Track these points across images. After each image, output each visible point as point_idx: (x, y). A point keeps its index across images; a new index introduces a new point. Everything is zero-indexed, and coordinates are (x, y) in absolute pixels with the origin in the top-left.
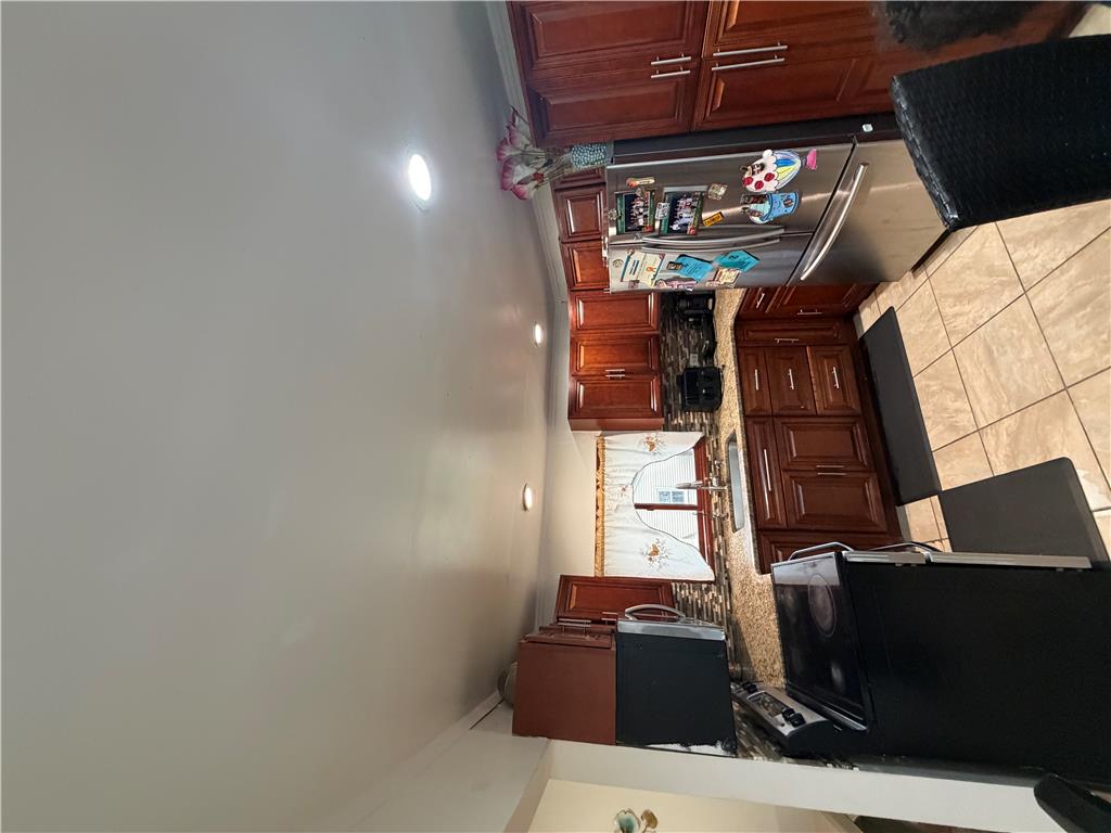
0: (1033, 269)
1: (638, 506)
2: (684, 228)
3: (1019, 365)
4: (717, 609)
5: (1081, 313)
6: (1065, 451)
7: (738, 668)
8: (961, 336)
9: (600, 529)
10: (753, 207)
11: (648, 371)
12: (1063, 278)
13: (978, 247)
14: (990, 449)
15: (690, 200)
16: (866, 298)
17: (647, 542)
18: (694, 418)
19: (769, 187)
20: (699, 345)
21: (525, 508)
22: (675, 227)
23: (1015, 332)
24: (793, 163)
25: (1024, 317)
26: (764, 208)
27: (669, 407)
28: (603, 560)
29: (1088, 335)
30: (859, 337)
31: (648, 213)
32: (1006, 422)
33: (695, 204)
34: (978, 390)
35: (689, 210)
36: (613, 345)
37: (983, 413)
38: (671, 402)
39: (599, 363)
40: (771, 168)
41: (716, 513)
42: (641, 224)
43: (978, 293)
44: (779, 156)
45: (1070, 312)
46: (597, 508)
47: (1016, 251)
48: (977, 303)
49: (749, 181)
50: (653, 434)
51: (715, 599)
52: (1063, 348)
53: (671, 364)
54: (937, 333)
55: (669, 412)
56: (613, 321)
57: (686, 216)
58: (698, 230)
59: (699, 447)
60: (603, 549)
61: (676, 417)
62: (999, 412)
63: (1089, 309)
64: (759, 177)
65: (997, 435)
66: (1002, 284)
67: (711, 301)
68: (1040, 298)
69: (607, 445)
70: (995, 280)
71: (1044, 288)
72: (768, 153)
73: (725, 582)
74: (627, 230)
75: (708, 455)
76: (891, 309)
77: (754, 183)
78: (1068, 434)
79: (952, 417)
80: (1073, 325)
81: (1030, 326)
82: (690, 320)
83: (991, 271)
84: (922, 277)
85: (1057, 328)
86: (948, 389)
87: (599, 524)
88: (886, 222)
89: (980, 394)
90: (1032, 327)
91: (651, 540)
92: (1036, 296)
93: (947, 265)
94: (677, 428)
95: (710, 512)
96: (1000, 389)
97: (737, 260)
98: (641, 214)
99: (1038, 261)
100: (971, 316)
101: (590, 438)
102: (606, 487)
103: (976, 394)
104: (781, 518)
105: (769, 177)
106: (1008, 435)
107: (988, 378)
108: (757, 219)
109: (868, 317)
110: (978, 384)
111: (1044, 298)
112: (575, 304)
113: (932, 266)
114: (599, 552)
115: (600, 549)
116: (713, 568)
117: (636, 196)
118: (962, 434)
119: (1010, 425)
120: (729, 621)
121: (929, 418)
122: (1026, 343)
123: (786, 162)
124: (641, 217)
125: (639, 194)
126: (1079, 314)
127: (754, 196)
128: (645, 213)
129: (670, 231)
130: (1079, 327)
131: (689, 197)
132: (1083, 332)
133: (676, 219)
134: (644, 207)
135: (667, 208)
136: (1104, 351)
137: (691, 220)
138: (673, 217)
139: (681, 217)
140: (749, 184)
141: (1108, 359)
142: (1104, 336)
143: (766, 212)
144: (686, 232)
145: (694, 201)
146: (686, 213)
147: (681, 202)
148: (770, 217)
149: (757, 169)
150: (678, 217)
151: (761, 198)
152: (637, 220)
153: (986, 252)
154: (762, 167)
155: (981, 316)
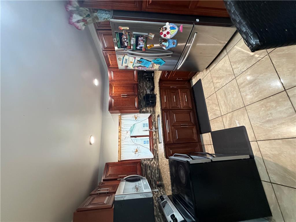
0: (238, 71)
1: (131, 137)
2: (141, 48)
3: (233, 98)
4: (155, 166)
5: (251, 85)
6: (244, 124)
7: (160, 183)
8: (218, 89)
9: (120, 145)
10: (163, 43)
11: (134, 95)
12: (246, 74)
13: (223, 63)
14: (225, 122)
15: (142, 38)
16: (194, 76)
17: (134, 148)
18: (148, 109)
19: (168, 37)
20: (150, 87)
21: (91, 144)
22: (138, 48)
23: (232, 89)
24: (175, 29)
25: (235, 85)
26: (166, 44)
27: (141, 105)
28: (121, 155)
29: (252, 91)
30: (192, 86)
31: (128, 41)
32: (229, 114)
33: (144, 40)
34: (222, 104)
35: (142, 42)
36: (124, 86)
37: (223, 111)
38: (142, 104)
39: (119, 92)
40: (168, 30)
41: (154, 137)
42: (126, 45)
43: (223, 77)
44: (171, 26)
45: (247, 84)
46: (119, 138)
47: (233, 65)
48: (223, 79)
49: (162, 33)
50: (136, 114)
51: (154, 163)
52: (245, 95)
53: (142, 92)
54: (212, 87)
55: (141, 107)
56: (123, 79)
57: (142, 44)
58: (145, 49)
59: (150, 118)
60: (121, 152)
61: (143, 109)
62: (227, 112)
63: (252, 84)
64: (165, 32)
65: (226, 117)
66: (229, 74)
67: (153, 74)
68: (239, 80)
69: (122, 118)
71: (240, 77)
72: (167, 23)
73: (157, 157)
74: (121, 47)
75: (152, 120)
76: (200, 79)
78: (245, 119)
79: (215, 111)
80: (248, 88)
82: (147, 79)
83: (227, 71)
84: (208, 71)
85: (244, 89)
86: (214, 103)
87: (120, 144)
88: (201, 53)
89: (222, 106)
90: (237, 88)
91: (135, 147)
92: (238, 79)
93: (215, 68)
94: (144, 112)
95: (153, 137)
96: (228, 105)
97: (159, 61)
98: (125, 41)
99: (239, 69)
100: (221, 83)
101: (117, 116)
102: (121, 132)
103: (221, 106)
104: (171, 140)
105: (168, 33)
106: (229, 118)
107: (224, 102)
108: (164, 48)
109: (194, 81)
110: (222, 103)
111: (240, 80)
112: (110, 72)
113: (211, 68)
114: (120, 153)
115: (120, 152)
116: (153, 154)
118: (217, 116)
119: (230, 115)
120: (158, 168)
121: (209, 111)
122: (235, 92)
123: (173, 28)
124: (126, 42)
125: (124, 33)
126: (249, 85)
127: (163, 39)
128: (127, 41)
129: (137, 49)
130: (249, 89)
131: (142, 37)
132: (250, 91)
133: (138, 45)
134: (126, 39)
135: (135, 40)
136: (256, 97)
137: (143, 46)
138: (137, 44)
139: (140, 44)
140: (162, 34)
141: (257, 99)
142: (256, 93)
143: (167, 46)
144: (142, 50)
145: (144, 38)
146: (142, 43)
147: (139, 38)
148: (169, 48)
149: (164, 29)
150: (139, 44)
151: (165, 41)
152: (124, 43)
153: (226, 65)
154: (166, 29)
155: (223, 84)
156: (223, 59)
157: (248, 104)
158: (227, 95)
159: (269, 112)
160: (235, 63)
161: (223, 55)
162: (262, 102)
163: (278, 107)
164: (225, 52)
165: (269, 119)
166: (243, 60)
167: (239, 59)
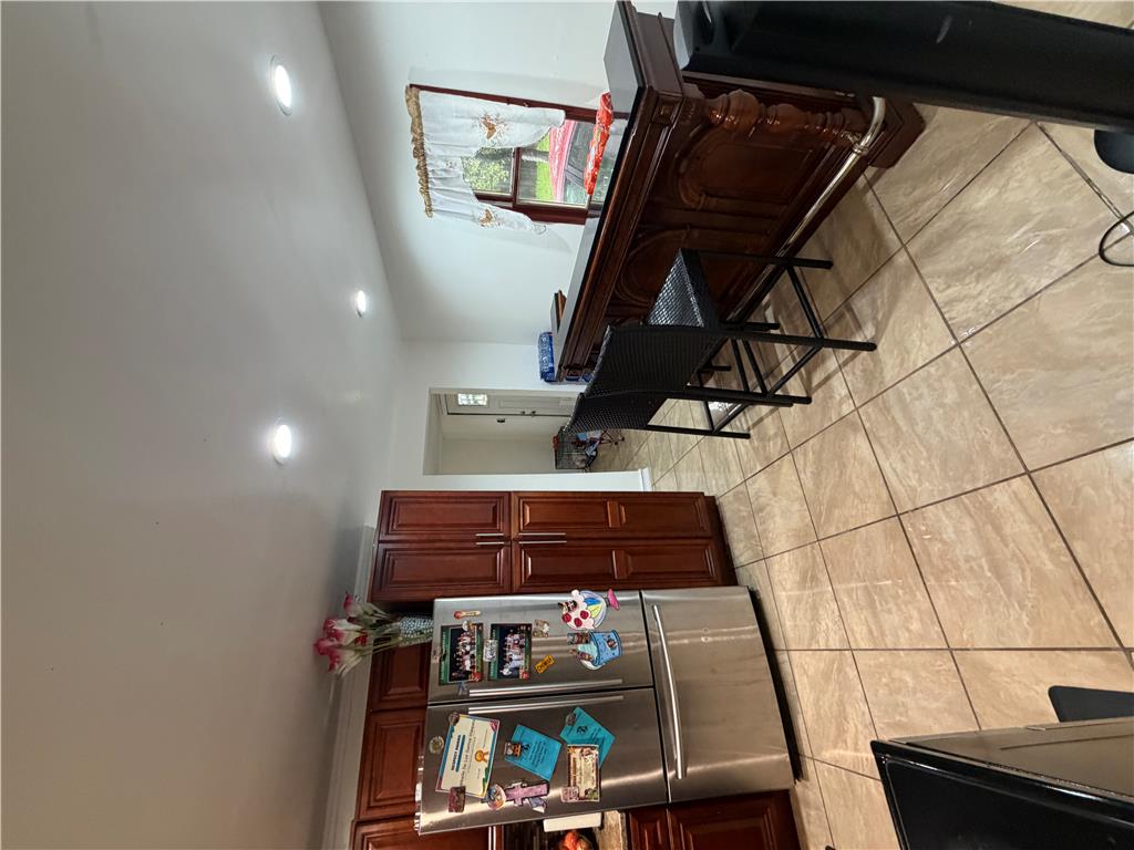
0: (836, 635)
2: (515, 672)
5: (878, 605)
12: (848, 610)
15: (517, 636)
19: (588, 625)
22: (506, 672)
23: (884, 680)
24: (599, 602)
25: (872, 663)
26: (590, 649)
29: (897, 605)
31: (474, 652)
33: (522, 642)
35: (518, 650)
40: (583, 607)
42: (468, 668)
43: (841, 703)
44: (586, 596)
45: (875, 615)
47: (818, 642)
48: (849, 710)
49: (568, 618)
52: (907, 635)
57: (516, 659)
58: (530, 672)
63: (876, 597)
64: (575, 614)
66: (839, 671)
68: (858, 637)
70: (834, 676)
71: (852, 630)
72: (575, 592)
74: (451, 678)
77: (573, 621)
80: (887, 616)
81: (882, 660)
83: (826, 676)
84: (809, 767)
85: (888, 633)
90: (883, 658)
92: (856, 640)
93: (809, 725)
97: (587, 736)
98: (467, 653)
99: (830, 625)
105: (584, 615)
111: (860, 634)
117: (463, 631)
122: (897, 673)
123: (591, 601)
124: (468, 657)
125: (465, 628)
126: (879, 608)
127: (578, 634)
128: (472, 652)
129: (501, 675)
130: (889, 612)
131: (515, 633)
132: (894, 609)
133: (506, 662)
134: (471, 644)
135: (495, 646)
136: (914, 596)
137: (522, 663)
138: (502, 658)
139: (511, 660)
140: (569, 620)
141: (920, 595)
142: (900, 592)
144: (518, 676)
145: (521, 638)
146: (516, 654)
147: (509, 639)
148: (602, 661)
149: (570, 605)
150: (507, 659)
151: (585, 638)
152: (463, 662)
153: (811, 672)
154: (575, 604)
155: (864, 714)
156: (796, 671)
157: (937, 632)
158: (904, 719)
159: (964, 566)
160: (813, 637)
161: (785, 668)
162: (931, 582)
163: (945, 536)
164: (782, 657)
165: (989, 570)
166: (814, 608)
167: (809, 618)
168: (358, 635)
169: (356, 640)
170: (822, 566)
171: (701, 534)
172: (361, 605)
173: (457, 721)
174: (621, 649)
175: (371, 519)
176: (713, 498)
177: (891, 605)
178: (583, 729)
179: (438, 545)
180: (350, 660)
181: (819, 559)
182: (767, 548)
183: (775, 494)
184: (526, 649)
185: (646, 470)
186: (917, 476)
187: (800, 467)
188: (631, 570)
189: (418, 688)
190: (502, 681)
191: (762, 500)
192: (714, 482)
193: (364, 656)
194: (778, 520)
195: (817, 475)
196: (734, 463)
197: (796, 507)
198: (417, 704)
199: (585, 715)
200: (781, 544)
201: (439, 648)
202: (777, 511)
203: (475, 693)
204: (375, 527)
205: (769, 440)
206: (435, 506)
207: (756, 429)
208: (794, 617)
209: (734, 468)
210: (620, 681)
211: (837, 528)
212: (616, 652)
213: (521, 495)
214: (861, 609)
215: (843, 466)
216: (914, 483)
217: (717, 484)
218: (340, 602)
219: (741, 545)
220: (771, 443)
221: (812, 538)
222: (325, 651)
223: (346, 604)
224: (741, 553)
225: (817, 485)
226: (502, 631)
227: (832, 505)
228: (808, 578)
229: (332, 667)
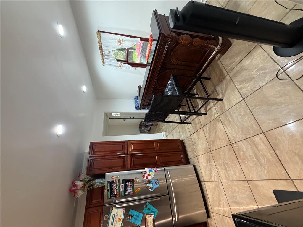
0: (216, 177)
2: (129, 194)
3: (240, 193)
10: (148, 185)
12: (220, 170)
15: (130, 183)
19: (150, 178)
22: (127, 194)
23: (230, 189)
24: (153, 171)
25: (227, 185)
26: (150, 185)
29: (232, 168)
31: (117, 188)
33: (131, 184)
35: (130, 187)
40: (148, 173)
42: (115, 193)
43: (219, 196)
44: (149, 170)
45: (227, 171)
47: (212, 179)
48: (221, 198)
52: (235, 177)
57: (130, 189)
58: (134, 193)
63: (227, 167)
64: (146, 175)
66: (218, 187)
70: (217, 189)
71: (221, 176)
72: (146, 169)
74: (111, 197)
77: (145, 177)
80: (230, 172)
81: (229, 184)
83: (215, 189)
85: (230, 176)
92: (222, 179)
93: (211, 202)
97: (150, 211)
98: (115, 189)
99: (215, 174)
100: (224, 203)
105: (149, 175)
108: (150, 190)
111: (223, 177)
117: (114, 182)
122: (233, 187)
123: (150, 171)
124: (115, 190)
125: (115, 181)
126: (228, 169)
127: (147, 181)
128: (116, 189)
129: (125, 195)
130: (230, 170)
131: (129, 182)
132: (232, 170)
133: (127, 191)
134: (116, 186)
135: (123, 186)
136: (236, 166)
137: (131, 191)
138: (125, 190)
139: (128, 190)
140: (144, 177)
141: (238, 166)
142: (233, 165)
143: (152, 187)
145: (131, 183)
146: (129, 188)
147: (127, 184)
148: (154, 188)
150: (127, 190)
151: (149, 182)
152: (114, 191)
153: (211, 187)
154: (146, 172)
155: (225, 199)
157: (243, 176)
158: (236, 200)
159: (249, 158)
160: (211, 177)
161: (204, 187)
162: (240, 161)
163: (243, 150)
164: (203, 184)
165: (255, 159)
166: (211, 170)
167: (209, 172)
168: (83, 185)
169: (82, 187)
170: (212, 158)
171: (180, 150)
172: (83, 176)
173: (112, 210)
174: (159, 185)
175: (87, 150)
176: (182, 140)
177: (231, 168)
178: (149, 209)
179: (107, 157)
180: (80, 193)
181: (211, 156)
182: (197, 153)
183: (199, 139)
184: (132, 186)
185: (164, 133)
186: (235, 134)
187: (205, 132)
188: (161, 161)
189: (101, 200)
190: (126, 197)
191: (196, 141)
192: (182, 136)
193: (84, 192)
194: (200, 146)
195: (209, 134)
196: (187, 130)
197: (204, 142)
198: (100, 205)
199: (150, 205)
200: (201, 152)
201: (107, 188)
202: (199, 143)
203: (118, 201)
204: (88, 152)
205: (196, 124)
206: (106, 146)
207: (193, 121)
208: (205, 172)
209: (187, 132)
210: (159, 194)
211: (216, 148)
212: (158, 185)
213: (130, 141)
214: (223, 170)
215: (216, 131)
216: (235, 135)
217: (183, 136)
218: (77, 176)
219: (190, 153)
220: (197, 125)
221: (209, 151)
222: (73, 191)
223: (79, 176)
224: (190, 155)
225: (210, 136)
226: (125, 181)
227: (214, 142)
228: (208, 161)
229: (75, 195)
